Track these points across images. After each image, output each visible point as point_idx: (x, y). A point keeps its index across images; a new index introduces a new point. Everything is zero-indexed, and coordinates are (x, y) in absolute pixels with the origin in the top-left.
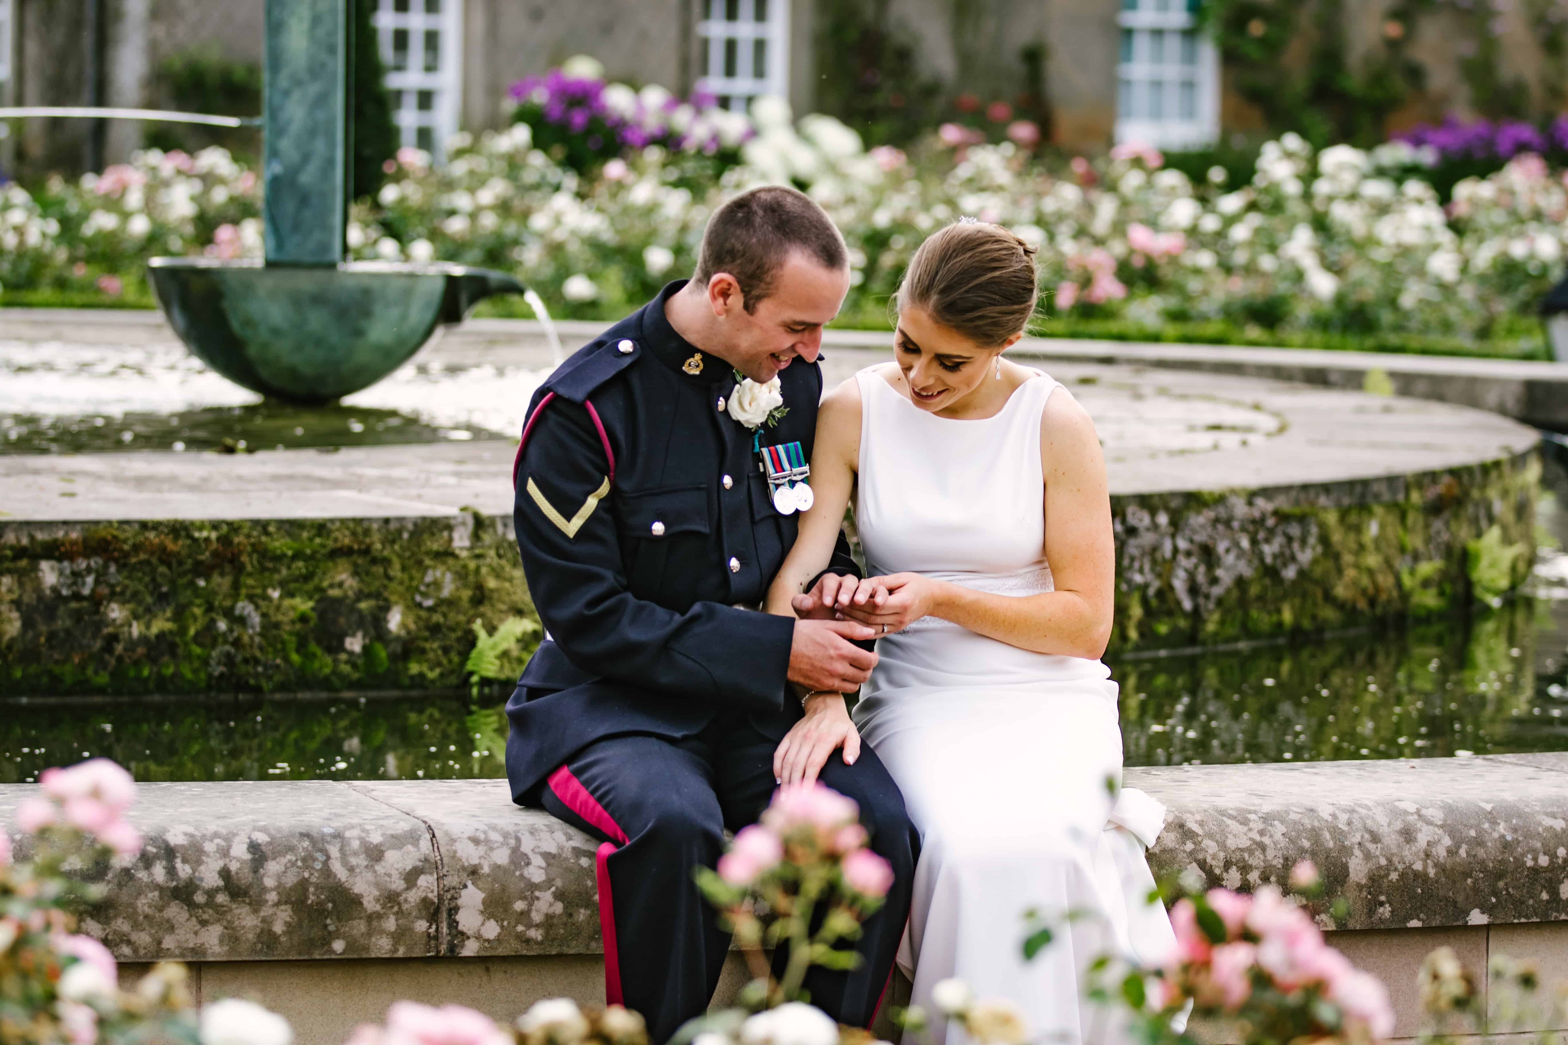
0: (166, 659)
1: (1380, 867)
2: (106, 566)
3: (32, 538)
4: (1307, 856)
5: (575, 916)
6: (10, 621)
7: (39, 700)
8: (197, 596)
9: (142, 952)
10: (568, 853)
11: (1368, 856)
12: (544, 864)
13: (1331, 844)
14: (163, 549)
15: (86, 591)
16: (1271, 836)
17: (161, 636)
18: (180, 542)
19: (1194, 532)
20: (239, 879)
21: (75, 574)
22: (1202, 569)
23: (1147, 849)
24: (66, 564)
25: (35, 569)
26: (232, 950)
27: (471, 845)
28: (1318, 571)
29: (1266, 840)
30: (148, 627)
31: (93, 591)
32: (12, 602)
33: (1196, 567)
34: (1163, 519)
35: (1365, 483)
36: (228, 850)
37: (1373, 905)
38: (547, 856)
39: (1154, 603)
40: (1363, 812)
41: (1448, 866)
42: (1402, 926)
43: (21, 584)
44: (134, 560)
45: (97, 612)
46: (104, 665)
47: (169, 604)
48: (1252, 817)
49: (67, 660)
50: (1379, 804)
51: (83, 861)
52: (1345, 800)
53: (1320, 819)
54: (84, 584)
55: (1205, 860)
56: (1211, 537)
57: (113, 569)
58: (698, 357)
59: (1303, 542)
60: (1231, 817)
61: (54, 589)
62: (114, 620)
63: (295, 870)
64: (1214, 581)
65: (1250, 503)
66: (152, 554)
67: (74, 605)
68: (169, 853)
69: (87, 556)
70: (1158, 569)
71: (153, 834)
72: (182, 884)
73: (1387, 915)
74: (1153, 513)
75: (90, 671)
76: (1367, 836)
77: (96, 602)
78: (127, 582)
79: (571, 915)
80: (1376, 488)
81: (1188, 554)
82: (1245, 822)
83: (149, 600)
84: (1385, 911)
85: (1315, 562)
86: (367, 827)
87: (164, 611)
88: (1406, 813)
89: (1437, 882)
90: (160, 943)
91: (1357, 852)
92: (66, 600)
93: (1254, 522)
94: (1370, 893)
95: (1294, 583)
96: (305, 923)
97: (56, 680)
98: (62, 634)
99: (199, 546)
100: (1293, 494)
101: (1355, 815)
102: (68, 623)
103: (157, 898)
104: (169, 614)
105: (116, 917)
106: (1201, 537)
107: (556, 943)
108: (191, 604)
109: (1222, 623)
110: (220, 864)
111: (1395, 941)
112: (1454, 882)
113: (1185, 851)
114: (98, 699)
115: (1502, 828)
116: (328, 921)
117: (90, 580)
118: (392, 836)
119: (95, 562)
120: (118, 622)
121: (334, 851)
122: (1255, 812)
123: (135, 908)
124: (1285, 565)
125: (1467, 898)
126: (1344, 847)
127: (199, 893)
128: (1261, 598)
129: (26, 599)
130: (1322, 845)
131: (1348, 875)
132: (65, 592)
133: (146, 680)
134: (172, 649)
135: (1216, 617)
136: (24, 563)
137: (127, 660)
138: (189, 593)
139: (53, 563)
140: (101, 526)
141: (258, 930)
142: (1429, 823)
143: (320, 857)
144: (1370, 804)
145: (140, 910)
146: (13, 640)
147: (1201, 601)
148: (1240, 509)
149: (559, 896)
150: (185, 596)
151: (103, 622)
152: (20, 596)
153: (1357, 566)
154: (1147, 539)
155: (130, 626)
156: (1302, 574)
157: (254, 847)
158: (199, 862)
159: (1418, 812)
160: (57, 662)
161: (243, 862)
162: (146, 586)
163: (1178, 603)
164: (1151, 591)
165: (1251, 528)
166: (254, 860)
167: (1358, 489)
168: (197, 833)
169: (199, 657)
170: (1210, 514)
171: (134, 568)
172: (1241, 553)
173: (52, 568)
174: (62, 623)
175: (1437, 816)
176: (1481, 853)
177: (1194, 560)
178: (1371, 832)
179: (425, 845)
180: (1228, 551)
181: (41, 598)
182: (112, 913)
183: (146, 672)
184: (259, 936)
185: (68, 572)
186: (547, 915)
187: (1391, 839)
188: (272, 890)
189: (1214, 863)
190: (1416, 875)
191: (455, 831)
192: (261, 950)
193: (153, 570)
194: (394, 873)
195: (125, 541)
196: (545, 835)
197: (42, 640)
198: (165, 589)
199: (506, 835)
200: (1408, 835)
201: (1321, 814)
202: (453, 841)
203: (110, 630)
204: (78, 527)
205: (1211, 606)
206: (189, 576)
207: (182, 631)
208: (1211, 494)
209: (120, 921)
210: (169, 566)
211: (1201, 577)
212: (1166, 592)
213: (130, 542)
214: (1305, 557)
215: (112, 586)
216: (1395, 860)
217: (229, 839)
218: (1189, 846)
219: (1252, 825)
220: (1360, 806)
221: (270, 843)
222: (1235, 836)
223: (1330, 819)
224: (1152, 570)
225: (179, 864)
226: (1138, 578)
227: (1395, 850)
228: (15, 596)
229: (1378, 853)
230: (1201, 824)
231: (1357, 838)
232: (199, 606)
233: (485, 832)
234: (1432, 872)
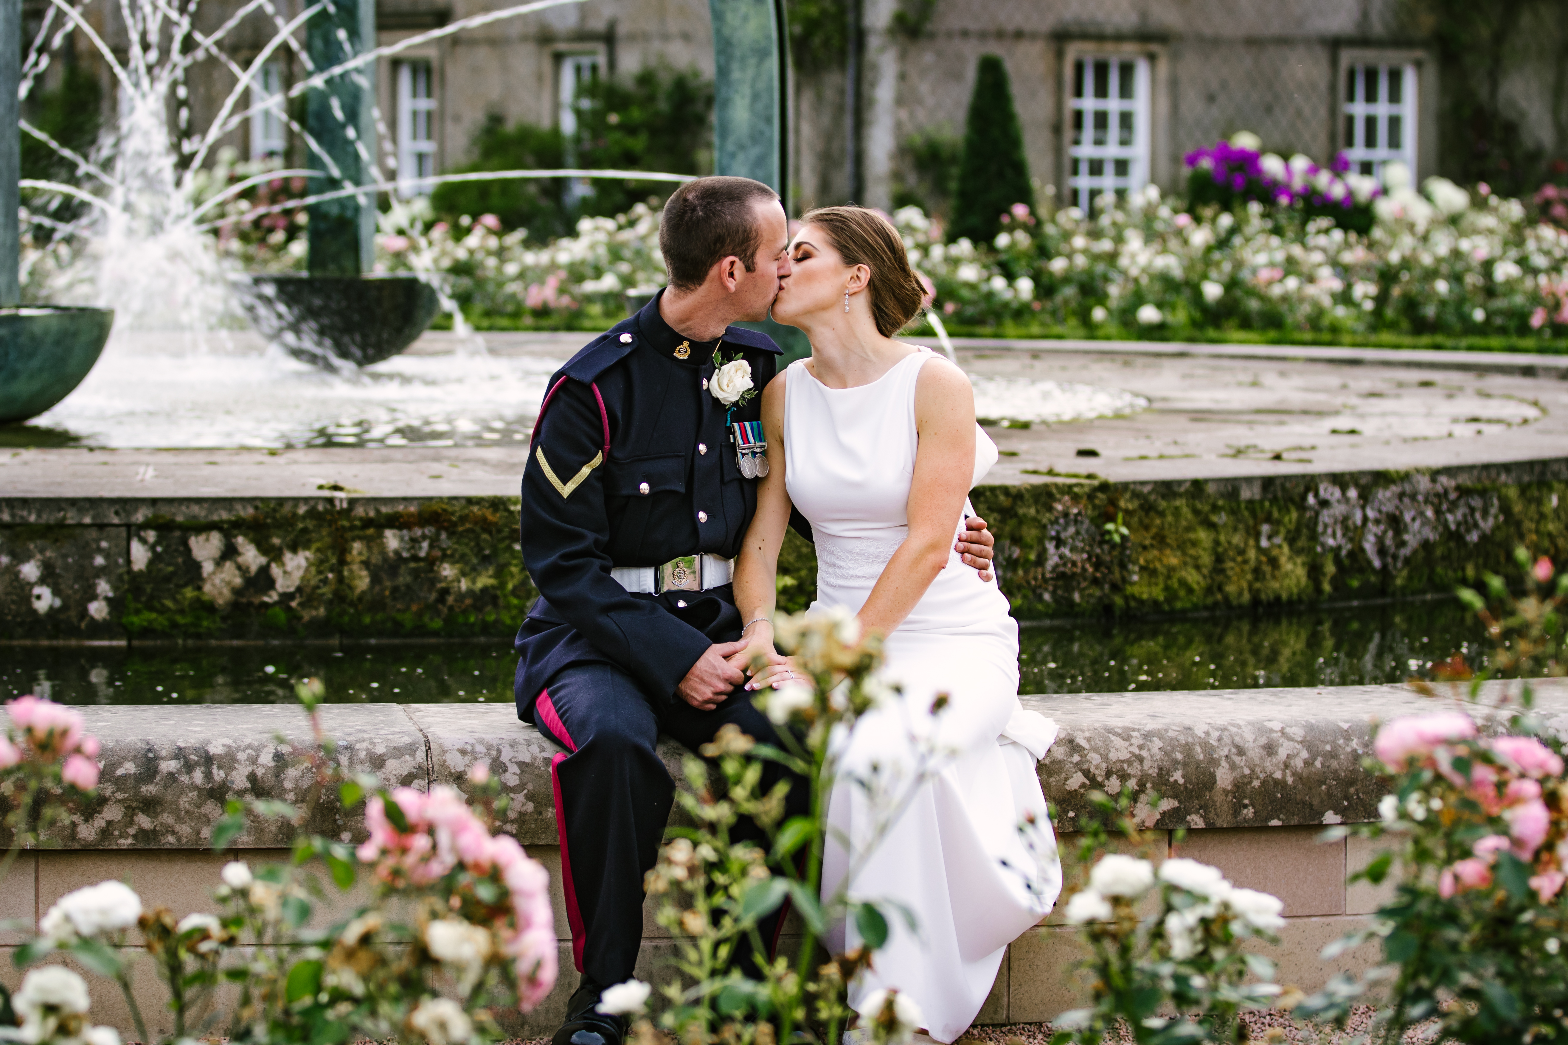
0: (489, 608)
1: (1245, 776)
2: (438, 534)
3: (378, 511)
4: (1179, 766)
5: (544, 813)
6: (360, 577)
7: (385, 641)
8: (515, 558)
9: (184, 840)
10: (539, 763)
11: (1233, 766)
12: (518, 772)
13: (1201, 757)
14: (484, 519)
15: (422, 554)
16: (1149, 750)
17: (485, 590)
18: (498, 515)
19: (1381, 502)
20: (263, 782)
21: (413, 540)
22: (1390, 534)
23: (1038, 761)
24: (405, 532)
25: (381, 536)
26: (258, 839)
27: (459, 755)
28: (1500, 536)
29: (1144, 753)
30: (474, 582)
31: (428, 553)
32: (362, 562)
33: (1385, 532)
34: (1352, 493)
35: (1544, 463)
36: (257, 759)
37: (1238, 807)
38: (522, 765)
39: (1347, 562)
40: (1234, 730)
41: (1305, 775)
42: (1264, 824)
43: (369, 548)
44: (460, 529)
45: (432, 570)
46: (438, 613)
47: (491, 564)
48: (1135, 734)
49: (407, 609)
50: (1249, 723)
51: (137, 766)
52: (1221, 721)
53: (1194, 736)
54: (420, 548)
55: (1089, 770)
56: (1397, 508)
57: (444, 536)
58: (686, 344)
59: (1485, 513)
60: (1117, 734)
61: (397, 552)
62: (446, 577)
63: (310, 775)
64: (1403, 544)
65: (1433, 480)
66: (476, 523)
67: (413, 565)
68: (208, 760)
69: (422, 525)
70: (1350, 534)
71: (197, 745)
72: (217, 785)
73: (1251, 815)
74: (1344, 489)
75: (426, 619)
76: (1234, 750)
77: (431, 562)
78: (456, 546)
79: (540, 813)
80: (1555, 467)
81: (1377, 522)
82: (1127, 738)
83: (475, 561)
84: (1249, 812)
85: (1497, 528)
86: (375, 741)
87: (487, 570)
88: (1271, 731)
89: (1295, 788)
90: (199, 833)
91: (1224, 763)
92: (406, 561)
93: (1437, 495)
94: (1235, 797)
95: (1476, 545)
96: (318, 818)
97: (398, 624)
98: (403, 588)
99: (514, 517)
100: (1475, 473)
101: (1226, 733)
102: (408, 579)
103: (195, 797)
104: (491, 571)
105: (162, 812)
106: (1389, 508)
107: (528, 836)
108: (509, 564)
109: (1410, 578)
110: (250, 769)
111: (1263, 837)
112: (1310, 788)
113: (1071, 763)
114: (433, 641)
115: (1355, 743)
116: (337, 817)
117: (425, 545)
118: (395, 748)
119: (429, 530)
120: (450, 579)
121: (344, 760)
122: (1138, 730)
123: (178, 806)
124: (1468, 531)
125: (1322, 801)
126: (1213, 759)
127: (230, 793)
128: (1444, 558)
129: (374, 560)
130: (1193, 757)
131: (1215, 782)
132: (405, 554)
133: (473, 625)
134: (494, 600)
135: (1405, 573)
136: (371, 531)
137: (457, 610)
138: (507, 555)
139: (396, 531)
140: (434, 502)
141: (279, 824)
142: (1290, 739)
143: (332, 765)
144: (1241, 723)
145: (182, 807)
146: (363, 593)
147: (1389, 560)
148: (1424, 484)
149: (530, 797)
150: (504, 558)
151: (435, 579)
152: (369, 558)
153: (1537, 531)
154: (1338, 510)
155: (459, 581)
156: (1483, 537)
157: (278, 757)
158: (232, 768)
159: (1282, 731)
160: (399, 611)
161: (267, 768)
162: (472, 550)
163: (1369, 562)
164: (1344, 553)
165: (1436, 501)
166: (276, 767)
167: (1537, 469)
168: (234, 745)
169: (516, 607)
170: (1395, 489)
171: (461, 535)
172: (1426, 522)
173: (395, 536)
174: (404, 579)
175: (1298, 732)
176: (1334, 764)
177: (1382, 527)
178: (1238, 747)
179: (420, 756)
180: (1414, 519)
181: (385, 559)
182: (159, 809)
183: (472, 619)
184: (280, 828)
185: (407, 538)
186: (520, 812)
187: (1255, 752)
188: (291, 791)
189: (1097, 772)
190: (1276, 782)
191: (447, 744)
192: (282, 840)
193: (477, 537)
194: (392, 777)
195: (453, 513)
196: (522, 748)
197: (387, 593)
198: (487, 552)
199: (489, 748)
200: (1270, 749)
201: (1196, 732)
202: (445, 752)
203: (443, 585)
204: (416, 503)
205: (1399, 564)
206: (507, 542)
207: (502, 585)
208: (1397, 472)
209: (165, 815)
210: (490, 533)
211: (1389, 541)
212: (1357, 553)
213: (457, 514)
214: (1487, 525)
215: (444, 550)
216: (1258, 770)
217: (258, 750)
218: (1076, 758)
219: (1133, 741)
220: (1233, 725)
221: (292, 753)
222: (1117, 750)
223: (1203, 735)
224: (1344, 535)
225: (215, 770)
226: (1331, 542)
227: (1257, 761)
228: (364, 558)
229: (1242, 764)
230: (1089, 740)
231: (1225, 752)
232: (516, 566)
233: (472, 745)
234: (1290, 780)
